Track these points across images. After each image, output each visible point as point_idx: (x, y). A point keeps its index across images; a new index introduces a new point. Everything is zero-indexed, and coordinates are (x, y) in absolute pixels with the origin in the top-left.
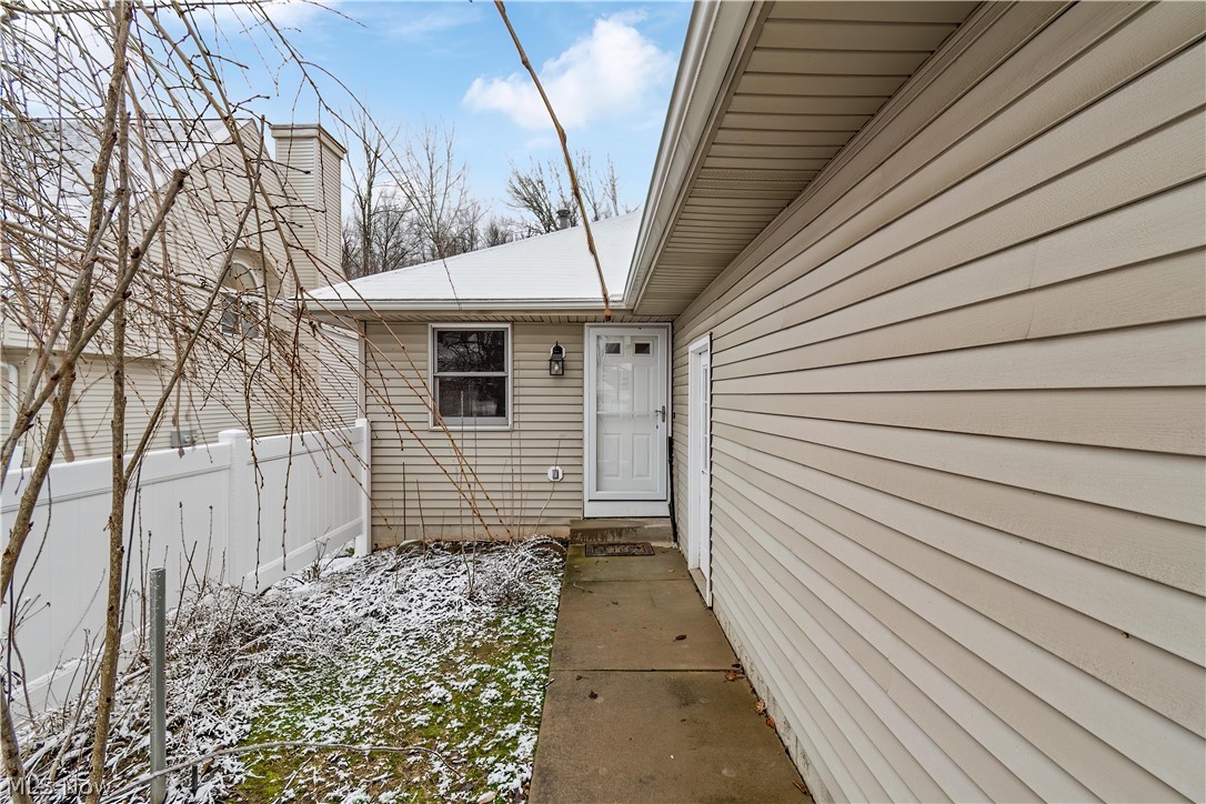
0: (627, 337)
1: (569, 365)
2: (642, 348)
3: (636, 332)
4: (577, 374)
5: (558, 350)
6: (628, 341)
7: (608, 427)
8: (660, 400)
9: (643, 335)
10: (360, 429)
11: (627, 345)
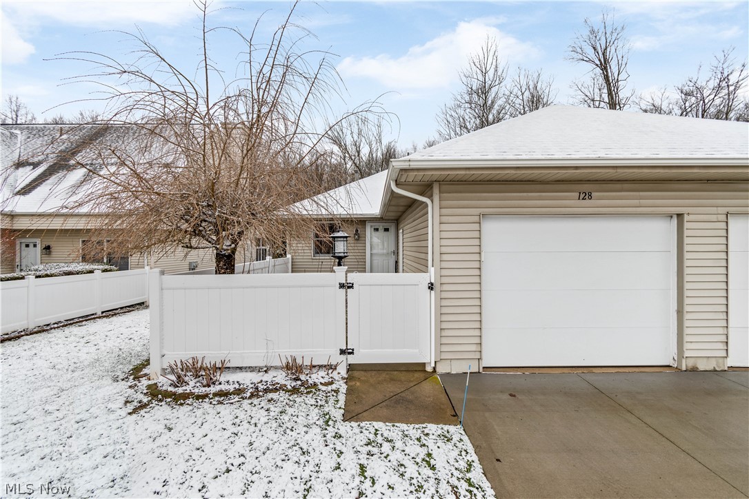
0: (381, 226)
1: (361, 236)
2: (386, 230)
3: (384, 224)
4: (363, 239)
5: (357, 231)
6: (381, 227)
7: (374, 258)
8: (393, 248)
9: (386, 225)
10: (288, 259)
11: (381, 229)
